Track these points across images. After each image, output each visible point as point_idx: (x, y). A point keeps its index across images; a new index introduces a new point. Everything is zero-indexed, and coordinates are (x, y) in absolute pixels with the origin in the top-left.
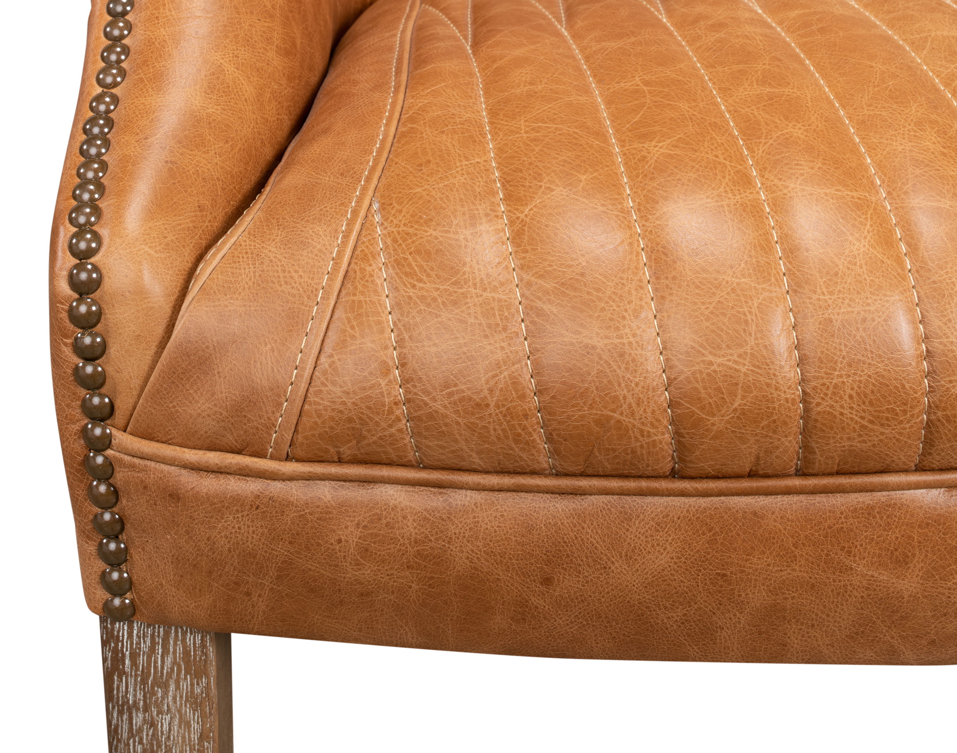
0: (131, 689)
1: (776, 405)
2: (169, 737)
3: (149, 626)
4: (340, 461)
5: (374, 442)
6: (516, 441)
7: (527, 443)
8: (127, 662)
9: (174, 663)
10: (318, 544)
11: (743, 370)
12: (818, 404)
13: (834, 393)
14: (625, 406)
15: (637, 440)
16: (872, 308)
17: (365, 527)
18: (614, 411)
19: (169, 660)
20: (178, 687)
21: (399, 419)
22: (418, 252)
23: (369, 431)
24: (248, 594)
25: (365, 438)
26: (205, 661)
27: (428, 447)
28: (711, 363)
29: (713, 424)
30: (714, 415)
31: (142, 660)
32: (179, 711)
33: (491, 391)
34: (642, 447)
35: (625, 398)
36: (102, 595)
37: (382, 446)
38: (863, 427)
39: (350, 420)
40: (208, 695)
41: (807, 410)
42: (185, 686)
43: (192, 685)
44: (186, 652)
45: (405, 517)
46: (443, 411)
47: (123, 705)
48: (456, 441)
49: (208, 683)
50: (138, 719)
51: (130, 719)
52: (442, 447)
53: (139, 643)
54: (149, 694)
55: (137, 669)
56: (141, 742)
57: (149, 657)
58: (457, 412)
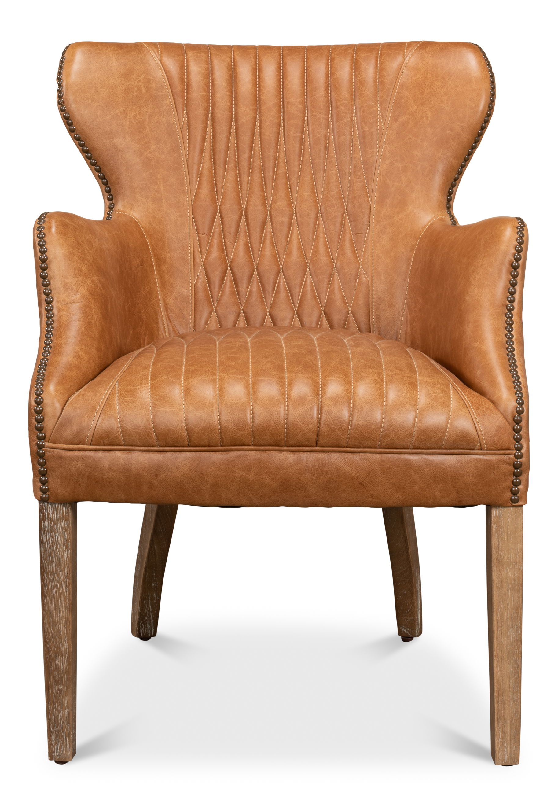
0: (47, 526)
2: (57, 542)
3: (53, 505)
4: (104, 445)
5: (112, 438)
6: (148, 436)
7: (150, 437)
8: (46, 516)
9: (60, 516)
10: (98, 468)
11: (204, 416)
12: (223, 425)
19: (58, 515)
20: (60, 524)
21: (119, 432)
22: (126, 391)
23: (111, 435)
24: (80, 485)
25: (110, 437)
26: (68, 515)
27: (126, 439)
28: (196, 414)
29: (196, 430)
31: (50, 516)
32: (61, 532)
34: (179, 436)
36: (40, 494)
37: (114, 439)
38: (234, 431)
39: (106, 432)
41: (221, 427)
42: (62, 524)
43: (64, 523)
44: (63, 513)
45: (120, 459)
46: (129, 429)
47: (44, 531)
48: (133, 436)
49: (69, 523)
50: (49, 535)
51: (46, 535)
52: (130, 439)
53: (50, 510)
54: (52, 527)
55: (49, 519)
56: (49, 543)
57: (53, 515)
58: (132, 428)
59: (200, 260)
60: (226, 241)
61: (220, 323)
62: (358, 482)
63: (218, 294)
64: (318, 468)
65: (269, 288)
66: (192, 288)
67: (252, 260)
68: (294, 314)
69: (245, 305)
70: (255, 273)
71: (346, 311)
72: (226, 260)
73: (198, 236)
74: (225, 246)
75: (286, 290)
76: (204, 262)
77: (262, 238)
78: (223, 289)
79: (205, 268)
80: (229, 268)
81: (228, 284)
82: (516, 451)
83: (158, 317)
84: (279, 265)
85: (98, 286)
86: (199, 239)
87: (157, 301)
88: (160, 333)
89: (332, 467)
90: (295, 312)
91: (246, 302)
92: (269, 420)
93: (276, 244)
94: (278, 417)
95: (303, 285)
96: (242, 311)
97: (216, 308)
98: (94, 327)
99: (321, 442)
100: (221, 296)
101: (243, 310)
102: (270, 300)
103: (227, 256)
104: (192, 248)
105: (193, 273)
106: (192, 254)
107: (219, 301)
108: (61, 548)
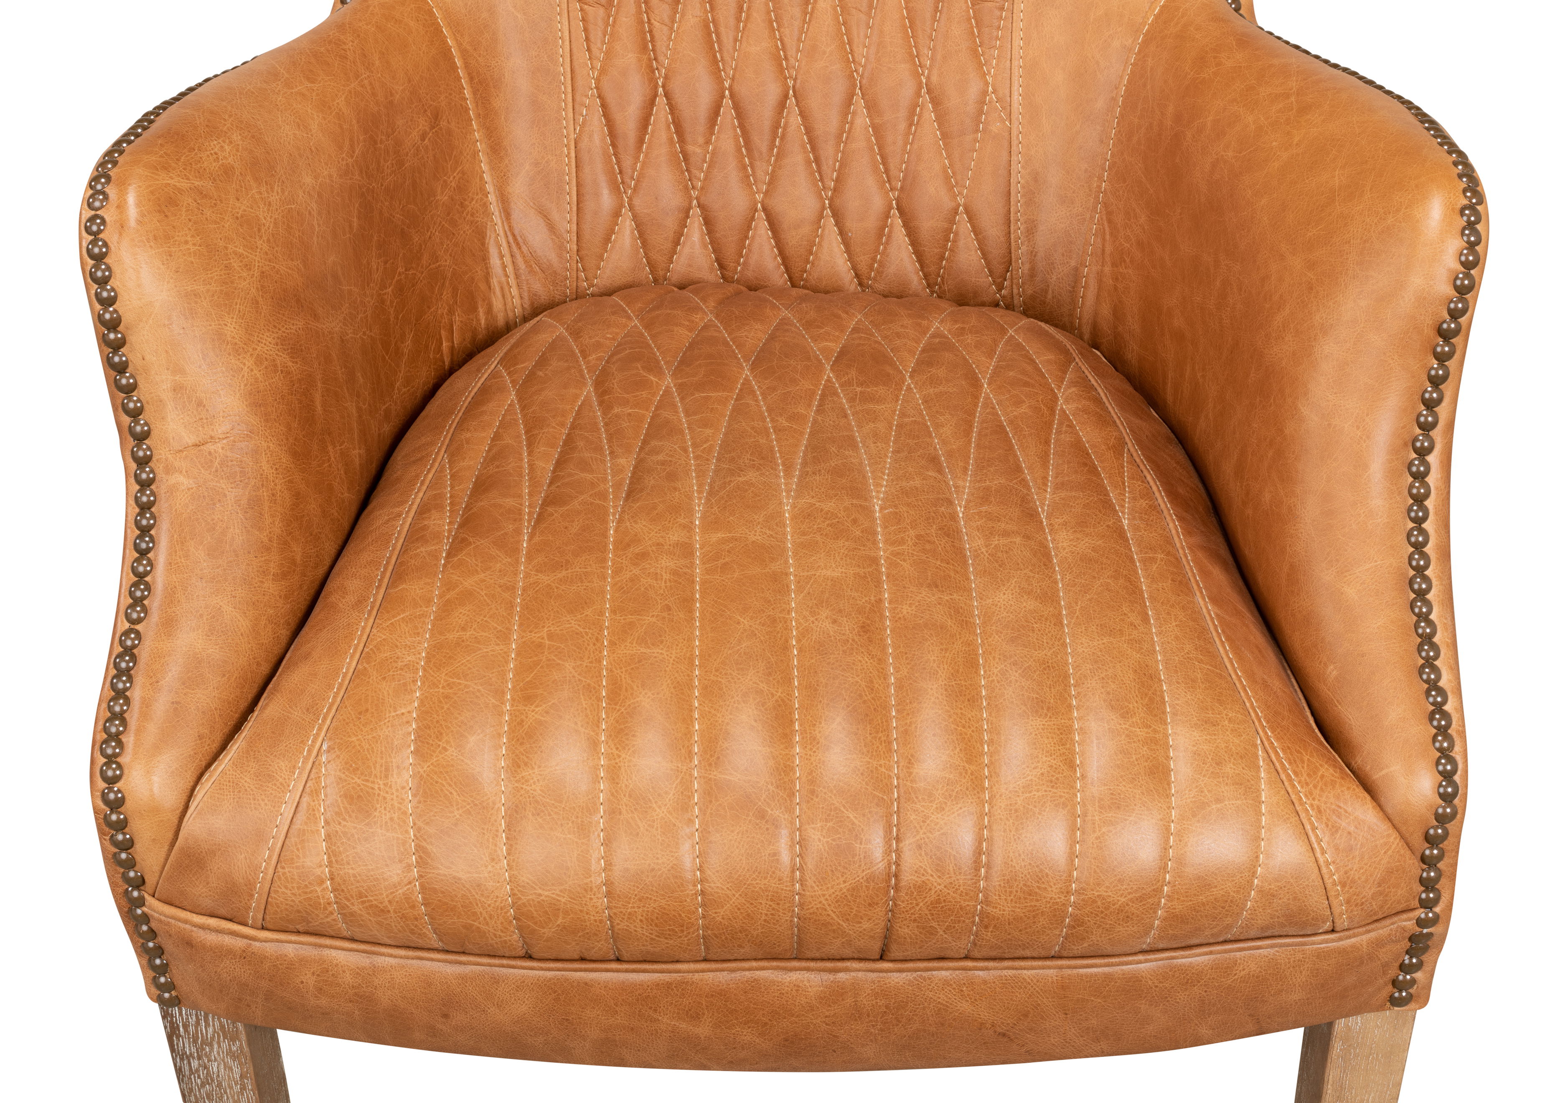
0: (187, 1045)
1: (588, 924)
2: (218, 1076)
3: (193, 1008)
4: (299, 933)
5: (318, 924)
6: (413, 932)
8: (181, 1029)
9: (215, 1031)
10: (289, 982)
11: (563, 900)
12: (618, 924)
13: (629, 918)
14: (481, 919)
15: (492, 939)
16: (660, 861)
17: (318, 975)
18: (474, 921)
19: (210, 1030)
20: (219, 1046)
21: (332, 913)
23: (313, 918)
25: (311, 921)
27: (354, 930)
28: (540, 895)
29: (544, 933)
30: (544, 928)
31: (191, 1029)
32: (223, 1060)
33: (390, 902)
35: (481, 913)
36: (157, 991)
37: (324, 927)
38: (652, 939)
39: (299, 911)
40: (242, 1052)
41: (613, 924)
43: (229, 1045)
45: (344, 972)
46: (359, 912)
47: (183, 1055)
49: (241, 1044)
50: (195, 1064)
51: (189, 1063)
53: (188, 1018)
54: (199, 1051)
55: (189, 1034)
56: (199, 1077)
57: (196, 1027)
59: (588, 78)
60: (653, 21)
61: (641, 235)
62: (995, 1032)
63: (636, 163)
64: (885, 1012)
65: (761, 143)
66: (569, 149)
67: (719, 68)
68: (823, 208)
69: (702, 188)
70: (727, 102)
71: (948, 204)
72: (653, 72)
73: (582, 10)
74: (651, 32)
75: (803, 146)
76: (598, 81)
77: (742, 8)
78: (647, 148)
79: (599, 97)
80: (661, 90)
81: (663, 136)
82: (1422, 910)
83: (487, 241)
84: (786, 78)
85: (275, 366)
86: (583, 18)
87: (482, 199)
88: (494, 282)
89: (924, 1009)
90: (827, 202)
91: (705, 179)
92: (748, 915)
93: (777, 23)
94: (774, 906)
95: (843, 135)
96: (695, 202)
97: (630, 199)
98: (267, 508)
99: (895, 951)
100: (642, 168)
101: (697, 198)
102: (763, 170)
103: (655, 59)
104: (567, 43)
105: (571, 110)
106: (568, 60)
107: (638, 181)
108: (231, 1088)
